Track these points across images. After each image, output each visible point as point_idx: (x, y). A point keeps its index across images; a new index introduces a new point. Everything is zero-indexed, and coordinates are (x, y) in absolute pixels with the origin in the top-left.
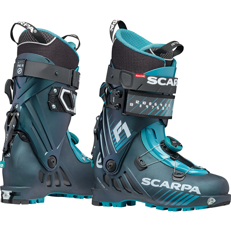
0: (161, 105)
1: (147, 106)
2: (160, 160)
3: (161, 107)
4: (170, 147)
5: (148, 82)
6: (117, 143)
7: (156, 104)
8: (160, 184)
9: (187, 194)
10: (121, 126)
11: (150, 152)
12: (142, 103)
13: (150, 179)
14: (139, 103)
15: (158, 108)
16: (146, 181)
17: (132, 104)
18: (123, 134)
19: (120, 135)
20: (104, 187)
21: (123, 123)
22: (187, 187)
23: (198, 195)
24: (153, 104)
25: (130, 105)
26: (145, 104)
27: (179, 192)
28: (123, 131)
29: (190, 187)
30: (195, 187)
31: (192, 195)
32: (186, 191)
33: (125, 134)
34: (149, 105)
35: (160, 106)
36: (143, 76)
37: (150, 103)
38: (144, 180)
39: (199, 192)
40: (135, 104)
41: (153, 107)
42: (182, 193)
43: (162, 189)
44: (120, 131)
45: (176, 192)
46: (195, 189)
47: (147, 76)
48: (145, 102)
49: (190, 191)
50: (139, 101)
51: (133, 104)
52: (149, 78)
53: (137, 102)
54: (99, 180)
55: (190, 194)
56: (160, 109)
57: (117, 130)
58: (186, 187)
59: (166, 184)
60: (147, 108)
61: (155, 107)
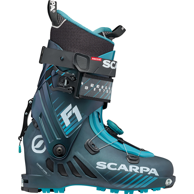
0: (109, 88)
1: (100, 90)
2: (110, 144)
4: (117, 130)
5: (104, 66)
6: (66, 127)
7: (106, 88)
8: (117, 167)
9: (147, 176)
10: (72, 109)
11: (98, 136)
12: (96, 87)
13: (105, 163)
14: (94, 86)
16: (101, 165)
17: (86, 88)
18: (73, 118)
19: (70, 119)
20: (46, 173)
21: (73, 107)
22: (146, 169)
23: (157, 176)
24: (104, 88)
25: (85, 89)
26: (98, 87)
27: (138, 174)
28: (74, 115)
29: (148, 169)
30: (152, 169)
31: (151, 177)
32: (145, 174)
33: (76, 117)
34: (101, 89)
35: (109, 90)
36: (100, 60)
37: (102, 86)
38: (98, 163)
39: (157, 174)
40: (90, 88)
41: (104, 90)
42: (141, 175)
43: (121, 172)
44: (70, 114)
45: (135, 174)
46: (153, 171)
47: (103, 60)
48: (99, 86)
49: (149, 173)
50: (93, 85)
51: (88, 87)
52: (104, 62)
53: (92, 85)
54: (40, 166)
55: (150, 175)
57: (67, 114)
58: (144, 169)
59: (123, 167)
60: (100, 91)
61: (106, 90)
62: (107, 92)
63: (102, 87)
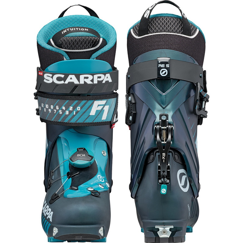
0: (64, 108)
1: (50, 110)
3: (64, 112)
5: (45, 81)
7: (57, 108)
9: (46, 221)
14: (44, 106)
15: (61, 112)
17: (40, 108)
22: (49, 212)
23: (50, 222)
24: (55, 108)
26: (48, 108)
32: (46, 217)
34: (51, 109)
35: (62, 110)
40: (42, 108)
41: (55, 110)
42: (44, 219)
46: (50, 215)
47: (44, 74)
48: (48, 105)
52: (45, 76)
53: (42, 105)
56: (63, 113)
60: (50, 112)
61: (57, 111)
62: (60, 113)
63: (52, 107)
